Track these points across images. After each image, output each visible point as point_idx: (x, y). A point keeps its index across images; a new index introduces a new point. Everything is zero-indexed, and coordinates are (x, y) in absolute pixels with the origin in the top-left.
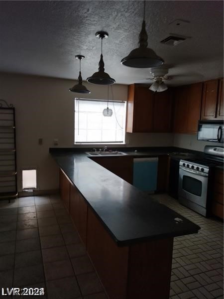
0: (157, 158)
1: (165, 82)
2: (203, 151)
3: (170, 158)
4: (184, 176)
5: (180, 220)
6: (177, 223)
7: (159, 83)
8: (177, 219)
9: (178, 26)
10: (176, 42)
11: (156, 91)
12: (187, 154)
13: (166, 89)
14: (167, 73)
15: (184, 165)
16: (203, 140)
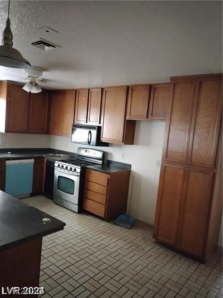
0: (33, 160)
1: (39, 84)
2: (76, 153)
3: (46, 159)
4: (59, 176)
5: (48, 219)
6: (44, 223)
7: (33, 84)
8: (45, 219)
9: (47, 33)
10: (46, 47)
11: (30, 92)
12: (62, 155)
13: (40, 91)
14: (41, 75)
15: (59, 166)
16: (75, 142)
